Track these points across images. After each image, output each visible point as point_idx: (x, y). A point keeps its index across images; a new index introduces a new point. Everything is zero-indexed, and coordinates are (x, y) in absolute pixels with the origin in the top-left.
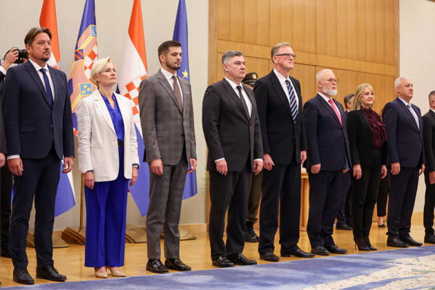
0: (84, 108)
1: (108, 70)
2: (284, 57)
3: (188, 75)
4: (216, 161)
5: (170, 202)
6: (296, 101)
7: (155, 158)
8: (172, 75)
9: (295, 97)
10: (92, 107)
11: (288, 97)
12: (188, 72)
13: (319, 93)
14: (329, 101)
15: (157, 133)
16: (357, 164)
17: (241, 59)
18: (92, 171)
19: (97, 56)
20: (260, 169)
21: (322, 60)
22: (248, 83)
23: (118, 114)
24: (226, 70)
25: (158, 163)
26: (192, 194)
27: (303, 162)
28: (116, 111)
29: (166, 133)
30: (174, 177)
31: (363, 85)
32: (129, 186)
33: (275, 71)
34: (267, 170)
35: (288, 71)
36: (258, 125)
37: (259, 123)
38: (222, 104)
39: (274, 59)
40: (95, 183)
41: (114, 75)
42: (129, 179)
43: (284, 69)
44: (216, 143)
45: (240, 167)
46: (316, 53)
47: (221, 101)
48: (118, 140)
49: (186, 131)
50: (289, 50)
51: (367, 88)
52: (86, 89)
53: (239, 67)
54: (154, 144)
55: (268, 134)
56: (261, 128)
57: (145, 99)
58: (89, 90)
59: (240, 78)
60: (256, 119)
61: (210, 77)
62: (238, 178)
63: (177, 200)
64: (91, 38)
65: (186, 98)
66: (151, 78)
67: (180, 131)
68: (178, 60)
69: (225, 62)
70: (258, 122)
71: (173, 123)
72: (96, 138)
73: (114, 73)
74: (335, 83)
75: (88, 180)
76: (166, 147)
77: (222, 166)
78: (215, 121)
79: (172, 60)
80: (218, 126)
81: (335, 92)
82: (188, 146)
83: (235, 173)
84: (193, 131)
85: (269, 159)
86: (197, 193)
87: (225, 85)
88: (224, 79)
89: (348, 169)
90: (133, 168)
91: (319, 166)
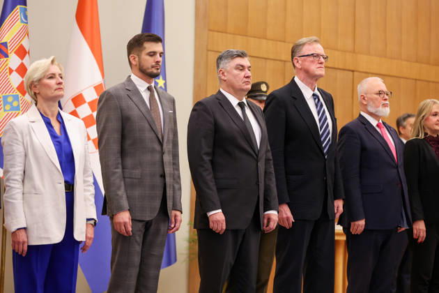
0: (15, 133)
1: (52, 77)
2: (311, 59)
3: (165, 84)
4: (210, 214)
5: (141, 276)
6: (328, 124)
7: (120, 209)
8: (148, 85)
9: (326, 119)
10: (25, 131)
11: (317, 118)
12: (165, 78)
13: (363, 113)
14: (378, 126)
15: (123, 172)
16: (420, 219)
17: (245, 62)
18: (25, 228)
19: (29, 53)
20: (273, 225)
21: (364, 62)
22: (254, 97)
23: (66, 144)
24: (223, 77)
25: (125, 217)
26: (169, 263)
27: (338, 216)
28: (62, 138)
29: (137, 173)
30: (149, 238)
31: (428, 100)
32: (80, 251)
33: (297, 80)
34: (285, 228)
35: (316, 80)
36: (269, 160)
37: (271, 158)
38: (217, 128)
39: (295, 62)
40: (29, 247)
41: (60, 83)
42: (81, 242)
43: (311, 77)
44: (209, 188)
45: (243, 224)
46: (354, 52)
47: (216, 124)
48: (66, 182)
49: (168, 170)
50: (319, 48)
51: (434, 106)
52: (11, 103)
53: (243, 74)
54: (119, 188)
55: (286, 173)
56: (274, 165)
57: (107, 121)
58: (15, 104)
59: (243, 90)
60: (267, 151)
61: (197, 87)
62: (240, 239)
63: (152, 272)
64: (18, 26)
65: (167, 120)
66: (116, 89)
67: (158, 170)
68: (158, 62)
69: (221, 66)
70: (270, 155)
71: (147, 158)
72: (31, 179)
73: (61, 80)
74: (386, 97)
75: (19, 243)
76: (137, 192)
77: (217, 222)
78: (207, 154)
79: (149, 62)
80: (212, 162)
81: (386, 111)
82: (169, 192)
83: (235, 232)
84: (178, 169)
85: (286, 211)
86: (176, 260)
87: (221, 101)
88: (220, 92)
89: (405, 227)
90: (87, 224)
91: (362, 223)
